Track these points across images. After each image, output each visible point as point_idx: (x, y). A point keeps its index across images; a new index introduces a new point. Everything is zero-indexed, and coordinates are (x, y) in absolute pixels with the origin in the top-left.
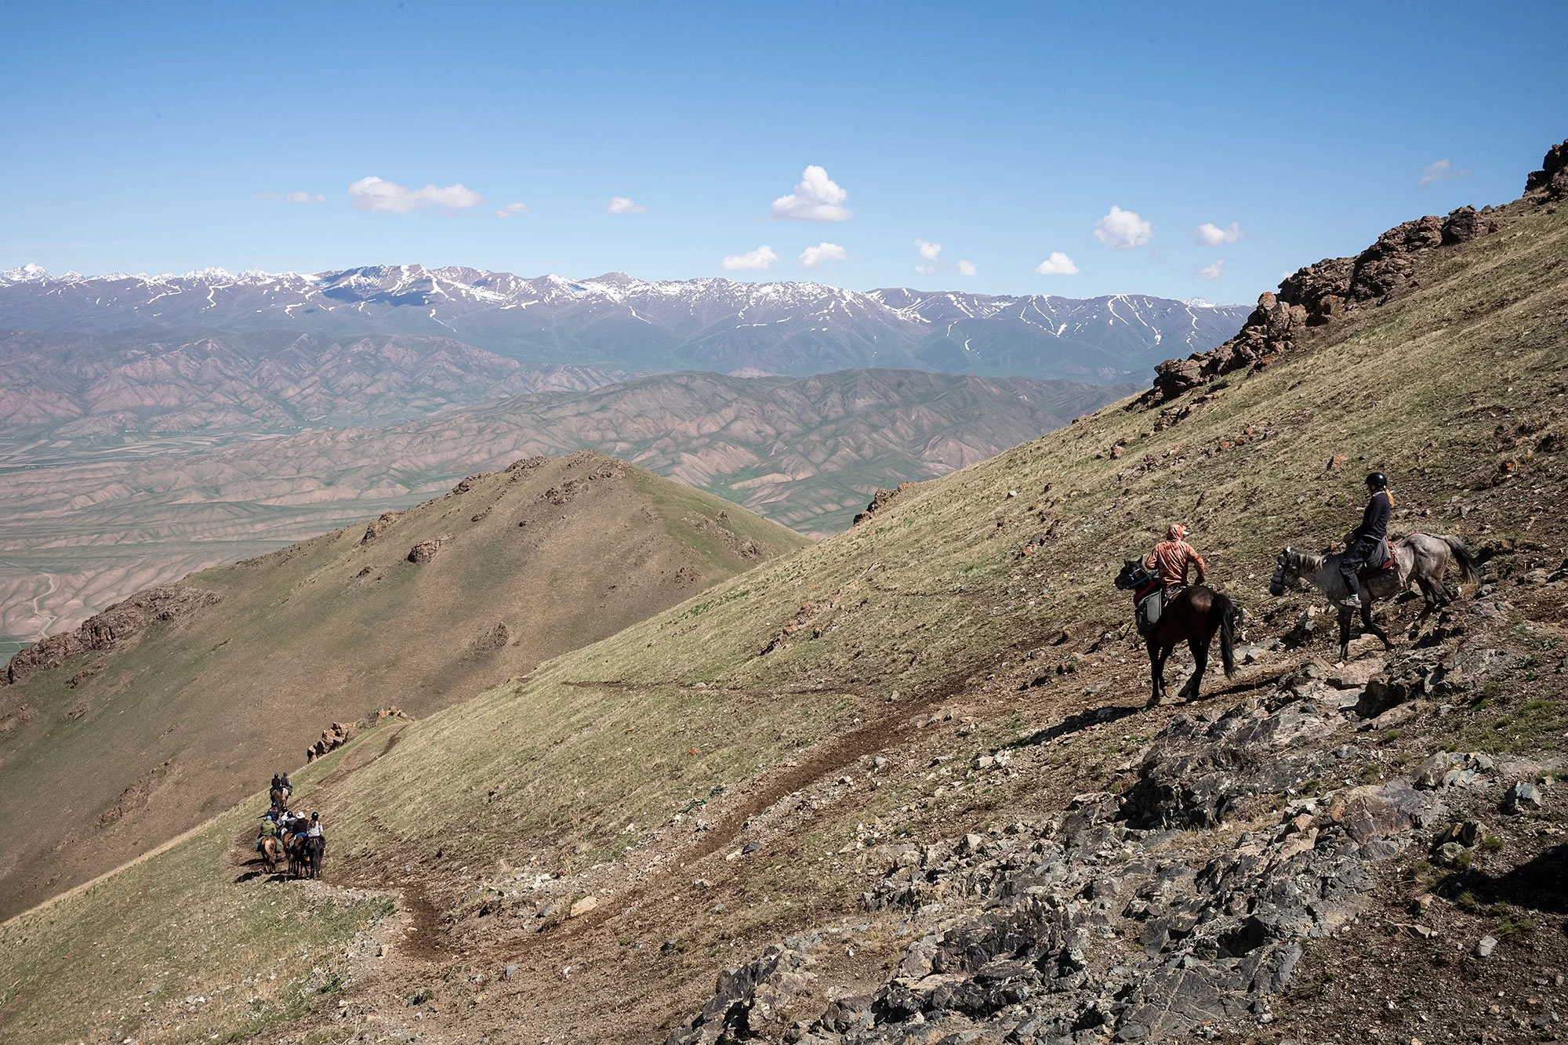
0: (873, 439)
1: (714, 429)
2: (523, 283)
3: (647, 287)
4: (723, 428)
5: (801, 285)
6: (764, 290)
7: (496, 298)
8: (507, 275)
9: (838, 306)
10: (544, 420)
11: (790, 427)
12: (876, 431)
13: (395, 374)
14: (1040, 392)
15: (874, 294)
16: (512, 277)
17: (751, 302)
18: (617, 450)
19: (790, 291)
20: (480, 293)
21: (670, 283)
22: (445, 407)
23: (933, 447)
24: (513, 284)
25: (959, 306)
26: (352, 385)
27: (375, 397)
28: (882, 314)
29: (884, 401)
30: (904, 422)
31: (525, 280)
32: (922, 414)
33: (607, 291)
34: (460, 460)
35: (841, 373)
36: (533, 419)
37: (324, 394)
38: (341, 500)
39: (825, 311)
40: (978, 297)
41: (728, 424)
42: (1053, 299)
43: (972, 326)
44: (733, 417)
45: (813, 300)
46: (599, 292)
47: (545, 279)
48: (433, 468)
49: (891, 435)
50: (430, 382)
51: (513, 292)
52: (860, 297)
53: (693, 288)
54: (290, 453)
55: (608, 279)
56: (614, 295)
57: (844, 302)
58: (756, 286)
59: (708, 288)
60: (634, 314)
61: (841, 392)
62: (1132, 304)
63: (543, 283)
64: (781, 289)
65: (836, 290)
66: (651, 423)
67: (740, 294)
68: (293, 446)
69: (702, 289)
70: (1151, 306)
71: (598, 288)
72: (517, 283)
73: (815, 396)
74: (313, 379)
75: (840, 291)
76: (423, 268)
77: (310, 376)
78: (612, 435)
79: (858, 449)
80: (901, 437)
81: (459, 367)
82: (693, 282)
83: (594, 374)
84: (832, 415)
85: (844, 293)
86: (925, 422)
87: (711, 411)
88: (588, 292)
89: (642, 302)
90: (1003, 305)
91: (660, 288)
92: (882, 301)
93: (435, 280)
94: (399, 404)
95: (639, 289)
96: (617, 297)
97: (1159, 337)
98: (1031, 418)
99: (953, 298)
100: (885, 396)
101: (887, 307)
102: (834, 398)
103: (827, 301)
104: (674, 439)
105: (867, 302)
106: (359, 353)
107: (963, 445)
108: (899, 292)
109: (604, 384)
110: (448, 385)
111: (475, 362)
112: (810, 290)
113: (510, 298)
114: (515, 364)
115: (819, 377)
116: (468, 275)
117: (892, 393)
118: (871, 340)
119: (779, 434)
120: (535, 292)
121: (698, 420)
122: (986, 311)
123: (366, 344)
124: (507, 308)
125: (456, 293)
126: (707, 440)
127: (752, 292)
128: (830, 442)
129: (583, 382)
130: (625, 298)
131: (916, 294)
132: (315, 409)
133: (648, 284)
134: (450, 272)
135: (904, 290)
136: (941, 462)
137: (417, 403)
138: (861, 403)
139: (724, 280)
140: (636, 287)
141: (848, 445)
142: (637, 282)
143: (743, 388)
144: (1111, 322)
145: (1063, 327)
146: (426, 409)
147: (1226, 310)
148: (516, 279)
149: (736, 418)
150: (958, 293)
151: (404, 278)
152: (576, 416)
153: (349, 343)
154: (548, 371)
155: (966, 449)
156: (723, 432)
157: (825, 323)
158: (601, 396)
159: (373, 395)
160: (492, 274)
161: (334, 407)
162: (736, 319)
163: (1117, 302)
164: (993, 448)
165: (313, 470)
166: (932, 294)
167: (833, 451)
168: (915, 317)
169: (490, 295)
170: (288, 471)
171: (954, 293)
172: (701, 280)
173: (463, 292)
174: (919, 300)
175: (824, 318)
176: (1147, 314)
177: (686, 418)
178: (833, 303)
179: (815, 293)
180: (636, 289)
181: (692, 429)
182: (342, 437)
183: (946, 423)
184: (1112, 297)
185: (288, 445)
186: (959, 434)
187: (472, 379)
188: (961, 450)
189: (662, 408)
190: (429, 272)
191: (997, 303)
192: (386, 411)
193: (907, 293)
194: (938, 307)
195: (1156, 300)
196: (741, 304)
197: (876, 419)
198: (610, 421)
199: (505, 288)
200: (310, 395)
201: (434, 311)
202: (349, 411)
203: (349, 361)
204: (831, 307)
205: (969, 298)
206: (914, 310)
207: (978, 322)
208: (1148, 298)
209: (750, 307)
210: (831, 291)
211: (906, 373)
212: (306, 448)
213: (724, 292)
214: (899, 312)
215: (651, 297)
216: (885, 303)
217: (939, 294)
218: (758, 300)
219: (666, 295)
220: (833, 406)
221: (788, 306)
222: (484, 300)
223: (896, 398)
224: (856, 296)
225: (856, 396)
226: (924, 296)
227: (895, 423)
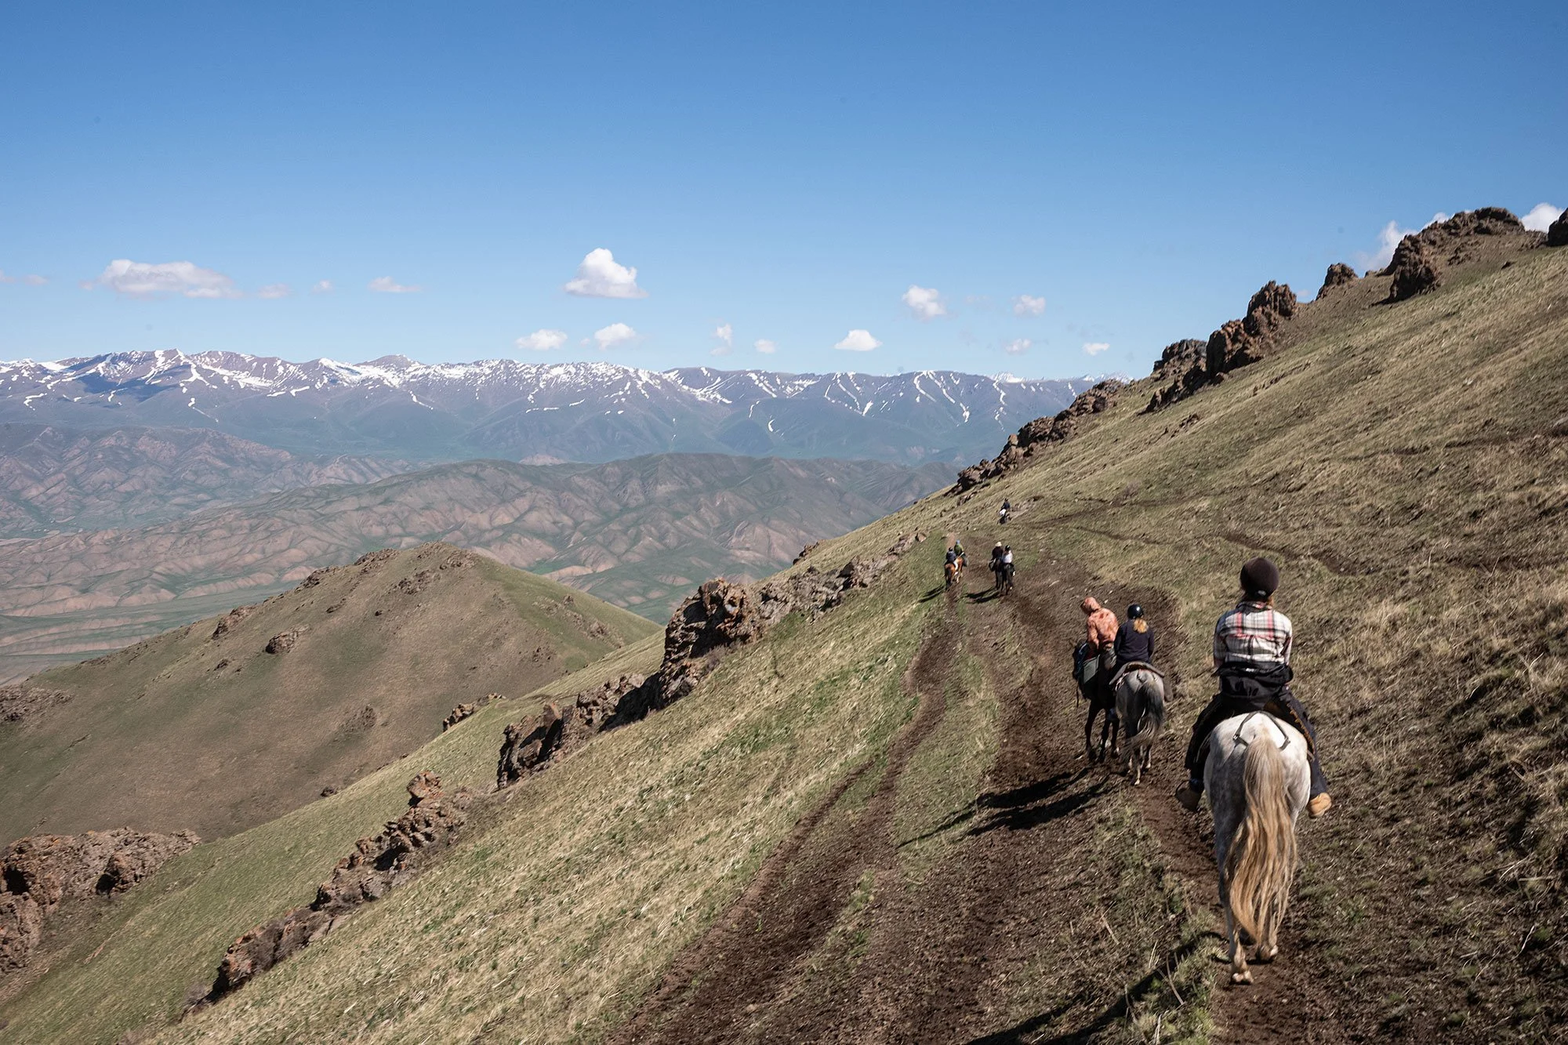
0: (677, 528)
1: (508, 520)
2: (292, 368)
3: (429, 371)
4: (517, 520)
5: (594, 366)
6: (555, 372)
7: (263, 384)
8: (274, 360)
9: (633, 387)
10: (322, 515)
11: (588, 516)
12: (679, 518)
13: (152, 470)
14: (848, 474)
15: (672, 374)
16: (279, 362)
17: (541, 385)
18: (403, 545)
19: (582, 372)
20: (245, 380)
21: (453, 366)
22: (208, 504)
23: (740, 534)
24: (281, 369)
25: (761, 385)
26: (104, 483)
27: (130, 496)
28: (680, 395)
29: (686, 487)
30: (709, 508)
31: (294, 365)
32: (726, 499)
33: (385, 375)
34: (230, 561)
35: (641, 458)
36: (311, 515)
37: (72, 493)
38: (98, 609)
39: (621, 393)
40: (781, 376)
41: (522, 516)
42: (857, 377)
43: (777, 406)
44: (527, 507)
45: (607, 381)
46: (377, 377)
47: (316, 363)
48: (202, 571)
49: (695, 522)
50: (191, 477)
51: (281, 378)
52: (657, 377)
53: (478, 370)
54: (38, 558)
55: (384, 362)
56: (393, 379)
57: (640, 383)
58: (546, 367)
59: (495, 370)
60: (415, 399)
61: (641, 478)
62: (939, 380)
63: (314, 367)
64: (573, 370)
65: (631, 370)
66: (439, 516)
67: (529, 376)
68: (41, 551)
69: (488, 371)
70: (958, 382)
71: (374, 372)
72: (286, 369)
73: (615, 483)
74: (60, 476)
75: (636, 371)
76: (180, 354)
77: (55, 473)
78: (397, 530)
79: (661, 538)
80: (707, 525)
81: (224, 460)
82: (478, 364)
83: (373, 465)
84: (633, 503)
85: (640, 374)
86: (730, 507)
87: (503, 502)
88: (364, 376)
89: (423, 386)
90: (807, 383)
91: (443, 372)
92: (680, 382)
93: (194, 366)
94: (158, 501)
95: (420, 373)
96: (396, 382)
97: (967, 414)
98: (840, 501)
99: (754, 377)
100: (687, 481)
101: (686, 387)
102: (634, 485)
103: (621, 384)
104: (465, 533)
105: (664, 383)
106: (111, 447)
107: (771, 531)
108: (698, 371)
109: (386, 475)
110: (212, 480)
111: (242, 455)
112: (604, 371)
113: (278, 384)
114: (286, 456)
115: (617, 463)
116: (232, 361)
117: (694, 478)
118: (671, 423)
119: (577, 524)
120: (305, 377)
121: (491, 511)
122: (789, 389)
123: (119, 437)
124: (276, 395)
125: (218, 379)
126: (501, 533)
127: (542, 374)
128: (632, 531)
129: (362, 473)
130: (404, 382)
131: (715, 373)
132: (62, 509)
133: (429, 367)
134: (210, 357)
135: (703, 369)
136: (748, 549)
137: (178, 500)
138: (662, 489)
139: (511, 362)
140: (416, 370)
141: (650, 534)
142: (416, 366)
143: (537, 476)
144: (918, 399)
145: (869, 405)
146: (188, 507)
147: (1034, 385)
148: (283, 364)
149: (531, 509)
150: (759, 371)
151: (159, 364)
152: (357, 510)
153: (99, 437)
154: (322, 462)
155: (774, 535)
156: (516, 524)
157: (620, 406)
158: (385, 488)
159: (127, 492)
160: (257, 359)
161: (83, 507)
162: (527, 403)
163: (923, 379)
164: (802, 533)
165: (65, 577)
166: (732, 373)
167: (636, 540)
168: (715, 398)
169: (255, 382)
170: (37, 578)
171: (756, 372)
172: (487, 362)
173: (226, 378)
174: (719, 380)
175: (620, 400)
176: (954, 391)
177: (477, 509)
178: (629, 384)
179: (609, 374)
180: (416, 373)
181: (483, 520)
182: (96, 539)
183: (752, 508)
184: (918, 374)
185: (34, 550)
186: (766, 519)
187: (238, 473)
188: (769, 536)
189: (450, 499)
190: (187, 357)
191: (800, 382)
192: (143, 510)
193: (705, 372)
194: (738, 386)
195: (962, 376)
196: (530, 387)
197: (679, 506)
198: (395, 515)
199: (271, 374)
200: (55, 495)
201: (193, 400)
202: (101, 512)
203: (100, 456)
204: (627, 388)
205: (771, 377)
206: (714, 390)
207: (782, 401)
208: (954, 374)
209: (540, 389)
210: (625, 372)
211: (709, 457)
212: (56, 553)
213: (512, 374)
214: (698, 392)
215: (433, 381)
216: (683, 383)
217: (738, 373)
218: (548, 382)
219: (449, 379)
220: (633, 493)
221: (581, 387)
222: (249, 387)
223: (698, 483)
224: (652, 377)
225: (657, 482)
226: (724, 375)
227: (698, 509)
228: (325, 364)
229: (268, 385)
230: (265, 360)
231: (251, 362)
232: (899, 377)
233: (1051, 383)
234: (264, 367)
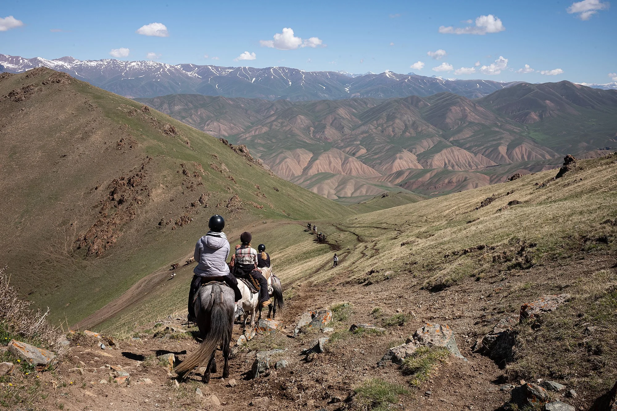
2: (26, 61)
3: (82, 63)
5: (148, 62)
6: (133, 64)
7: (14, 66)
8: (18, 57)
9: (164, 70)
12: (184, 119)
14: (248, 103)
15: (178, 66)
16: (20, 58)
17: (127, 69)
19: (143, 64)
20: (6, 65)
21: (92, 61)
23: (208, 125)
24: (21, 61)
25: (213, 71)
28: (182, 74)
29: (186, 107)
30: (196, 115)
31: (27, 59)
32: (202, 112)
33: (64, 64)
35: (168, 96)
39: (159, 73)
40: (220, 68)
42: (249, 68)
43: (219, 79)
45: (153, 68)
46: (61, 65)
47: (36, 59)
49: (190, 121)
51: (21, 64)
52: (173, 67)
53: (102, 63)
55: (64, 59)
56: (67, 66)
57: (166, 69)
58: (129, 62)
59: (108, 63)
60: (76, 74)
61: (168, 104)
62: (280, 70)
63: (35, 60)
64: (140, 64)
65: (163, 64)
67: (122, 66)
69: (106, 64)
70: (287, 71)
71: (60, 63)
72: (23, 61)
73: (158, 105)
75: (165, 65)
80: (194, 121)
82: (101, 60)
85: (166, 65)
86: (204, 115)
88: (56, 64)
89: (80, 68)
90: (230, 71)
91: (88, 63)
92: (182, 69)
95: (78, 63)
96: (69, 67)
97: (291, 83)
98: (246, 113)
99: (210, 68)
100: (187, 105)
102: (166, 106)
103: (158, 69)
105: (176, 69)
107: (220, 124)
108: (188, 65)
112: (152, 64)
113: (20, 67)
115: (158, 98)
117: (189, 104)
118: (179, 85)
120: (32, 64)
122: (224, 73)
124: (19, 71)
127: (127, 65)
130: (72, 67)
131: (195, 66)
133: (82, 61)
136: (211, 131)
138: (177, 108)
139: (115, 60)
140: (77, 62)
142: (77, 61)
145: (254, 79)
147: (315, 73)
148: (22, 59)
155: (221, 125)
157: (159, 78)
160: (11, 57)
162: (121, 76)
163: (274, 70)
164: (232, 125)
166: (202, 66)
168: (195, 75)
169: (10, 66)
171: (211, 66)
172: (105, 60)
174: (197, 69)
175: (159, 76)
176: (286, 74)
178: (162, 69)
179: (154, 65)
180: (77, 64)
183: (212, 115)
184: (272, 68)
186: (218, 120)
188: (219, 126)
191: (228, 70)
193: (192, 66)
194: (204, 71)
195: (289, 69)
196: (122, 70)
197: (183, 114)
199: (17, 63)
204: (161, 71)
205: (217, 68)
206: (195, 72)
207: (221, 77)
208: (286, 68)
209: (127, 71)
210: (160, 64)
211: (194, 96)
213: (115, 65)
214: (189, 73)
215: (84, 67)
216: (183, 70)
217: (204, 66)
218: (130, 68)
219: (90, 66)
220: (165, 109)
221: (143, 70)
222: (8, 68)
223: (191, 105)
224: (171, 67)
225: (174, 105)
226: (198, 67)
227: (191, 116)
228: (39, 59)
229: (16, 67)
230: (14, 57)
231: (9, 58)
232: (265, 69)
233: (321, 73)
234: (15, 60)
